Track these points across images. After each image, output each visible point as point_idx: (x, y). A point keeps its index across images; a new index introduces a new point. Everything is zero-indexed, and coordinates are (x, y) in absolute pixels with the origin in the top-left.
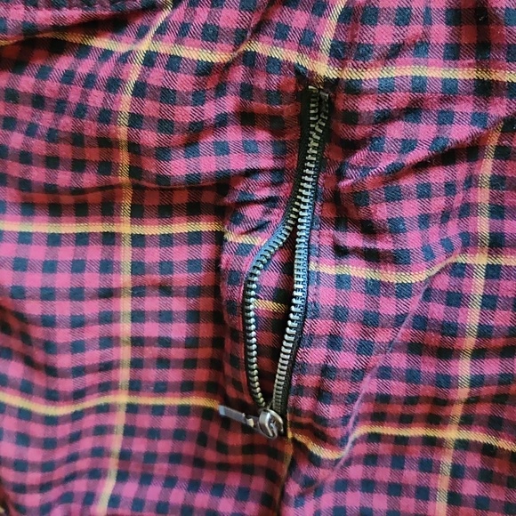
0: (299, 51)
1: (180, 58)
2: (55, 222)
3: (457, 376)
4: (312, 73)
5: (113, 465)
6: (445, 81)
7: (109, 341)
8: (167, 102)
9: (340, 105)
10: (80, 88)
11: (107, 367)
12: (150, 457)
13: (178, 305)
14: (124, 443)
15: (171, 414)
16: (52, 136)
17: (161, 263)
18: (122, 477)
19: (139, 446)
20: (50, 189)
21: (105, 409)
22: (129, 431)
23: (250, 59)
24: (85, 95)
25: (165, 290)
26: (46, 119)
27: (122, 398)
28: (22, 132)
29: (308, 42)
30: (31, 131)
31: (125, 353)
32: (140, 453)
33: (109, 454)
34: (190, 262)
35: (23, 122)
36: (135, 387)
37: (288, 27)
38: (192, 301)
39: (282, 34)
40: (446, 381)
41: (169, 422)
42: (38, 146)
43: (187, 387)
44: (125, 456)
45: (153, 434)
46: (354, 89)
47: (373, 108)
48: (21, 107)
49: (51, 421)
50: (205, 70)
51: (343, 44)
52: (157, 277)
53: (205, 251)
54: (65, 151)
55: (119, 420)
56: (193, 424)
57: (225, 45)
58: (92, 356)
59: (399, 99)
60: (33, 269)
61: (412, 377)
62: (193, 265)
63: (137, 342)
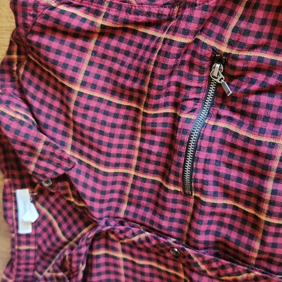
0: (215, 42)
1: (173, 41)
2: (121, 100)
3: (266, 188)
4: (219, 51)
5: (126, 198)
6: (272, 60)
7: (131, 147)
8: (167, 57)
9: (230, 62)
10: (143, 51)
11: (129, 157)
12: (140, 198)
13: (157, 139)
14: (131, 191)
15: (149, 182)
16: (130, 67)
17: (152, 123)
18: (129, 203)
19: (136, 193)
20: (123, 86)
21: (126, 175)
22: (133, 186)
23: (197, 41)
24: (144, 53)
25: (153, 133)
26: (129, 60)
27: (132, 172)
28: (119, 64)
29: (219, 39)
30: (122, 64)
31: (136, 153)
32: (136, 196)
33: (125, 194)
34: (163, 123)
35: (119, 60)
36: (137, 169)
37: (213, 32)
38: (163, 138)
39: (209, 34)
40: (262, 189)
41: (148, 186)
42: (124, 70)
43: (156, 172)
44: (130, 196)
45: (141, 189)
46: (235, 58)
47: (242, 66)
48: (120, 54)
49: (106, 174)
50: (182, 45)
51: (233, 41)
52: (150, 128)
53: (169, 120)
54: (132, 73)
55: (130, 181)
56: (156, 188)
57: (191, 37)
58: (124, 151)
59: (252, 64)
60: (110, 116)
61: (250, 184)
62: (164, 124)
63: (141, 150)
